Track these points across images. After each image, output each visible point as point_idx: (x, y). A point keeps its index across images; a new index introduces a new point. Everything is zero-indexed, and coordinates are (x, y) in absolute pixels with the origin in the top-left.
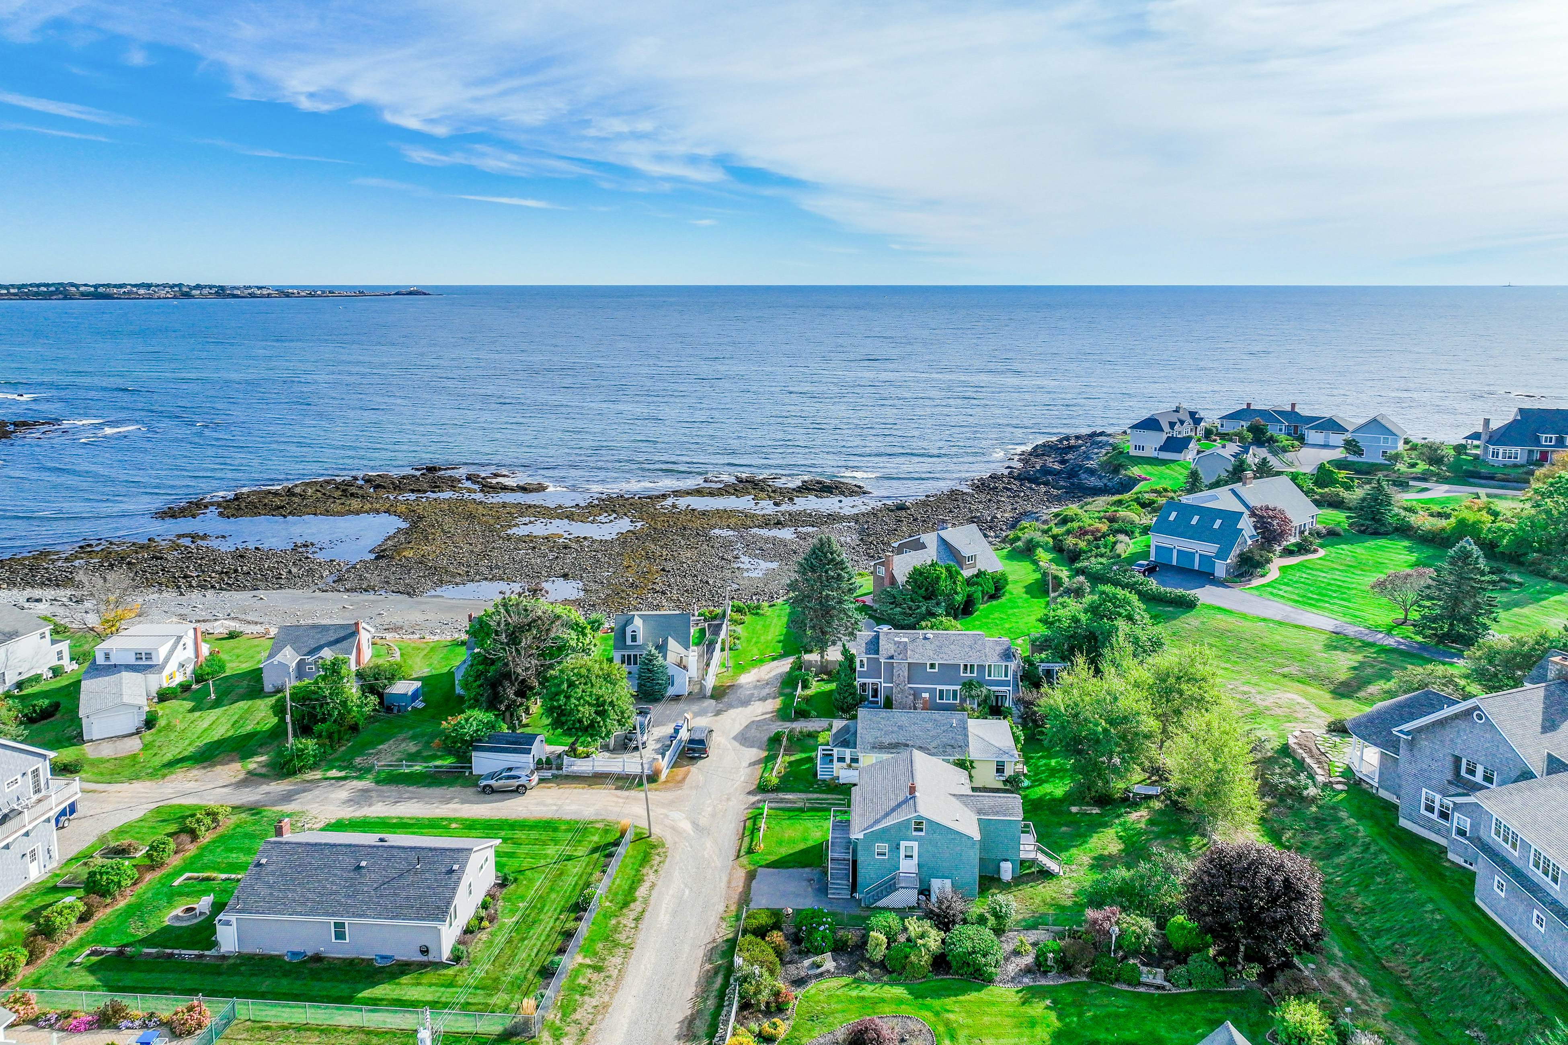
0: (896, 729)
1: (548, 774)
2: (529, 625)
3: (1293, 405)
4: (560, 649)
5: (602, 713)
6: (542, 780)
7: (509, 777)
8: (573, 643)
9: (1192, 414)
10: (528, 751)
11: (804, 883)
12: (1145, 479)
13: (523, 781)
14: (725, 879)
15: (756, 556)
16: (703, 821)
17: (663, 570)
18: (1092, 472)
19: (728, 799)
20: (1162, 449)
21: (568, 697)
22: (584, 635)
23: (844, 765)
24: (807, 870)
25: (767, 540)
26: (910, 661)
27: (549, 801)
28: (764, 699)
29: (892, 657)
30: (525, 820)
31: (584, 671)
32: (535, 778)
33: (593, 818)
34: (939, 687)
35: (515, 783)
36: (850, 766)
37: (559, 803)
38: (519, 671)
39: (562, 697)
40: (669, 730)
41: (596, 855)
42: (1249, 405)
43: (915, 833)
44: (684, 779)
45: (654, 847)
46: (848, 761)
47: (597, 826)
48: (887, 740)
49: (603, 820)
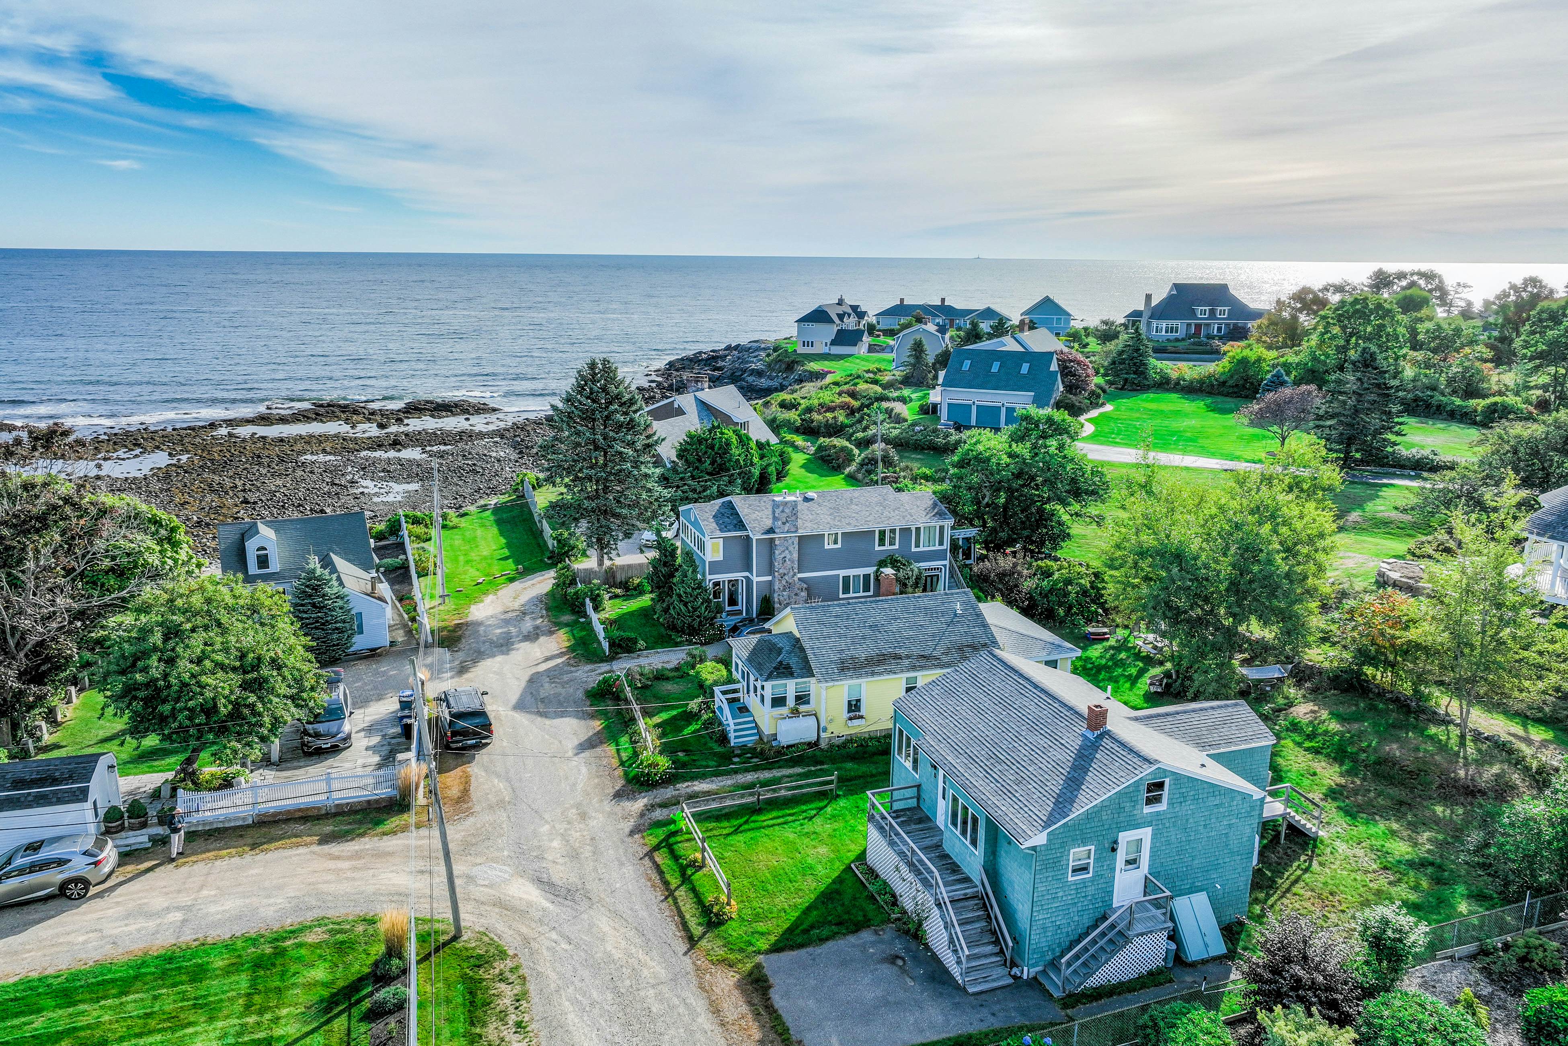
0: (868, 631)
1: (139, 838)
2: (42, 518)
3: (943, 300)
4: (121, 573)
5: (257, 685)
6: (127, 856)
7: (34, 868)
8: (154, 560)
9: (855, 308)
10: (82, 795)
12: (830, 372)
13: (78, 866)
15: (381, 478)
16: (561, 873)
17: (246, 501)
18: (759, 374)
19: (583, 816)
20: (834, 343)
21: (171, 662)
22: (175, 545)
23: (784, 711)
24: (866, 935)
25: (389, 461)
26: (801, 532)
27: (158, 902)
29: (771, 531)
30: (102, 967)
31: (197, 600)
32: (110, 854)
33: (289, 922)
34: (842, 573)
35: (56, 876)
36: (795, 712)
37: (185, 899)
38: (26, 623)
39: (154, 661)
40: (389, 706)
41: (340, 1024)
42: (902, 300)
43: (1147, 810)
44: (465, 792)
45: (481, 962)
46: (791, 702)
47: (311, 938)
48: (862, 653)
49: (320, 922)
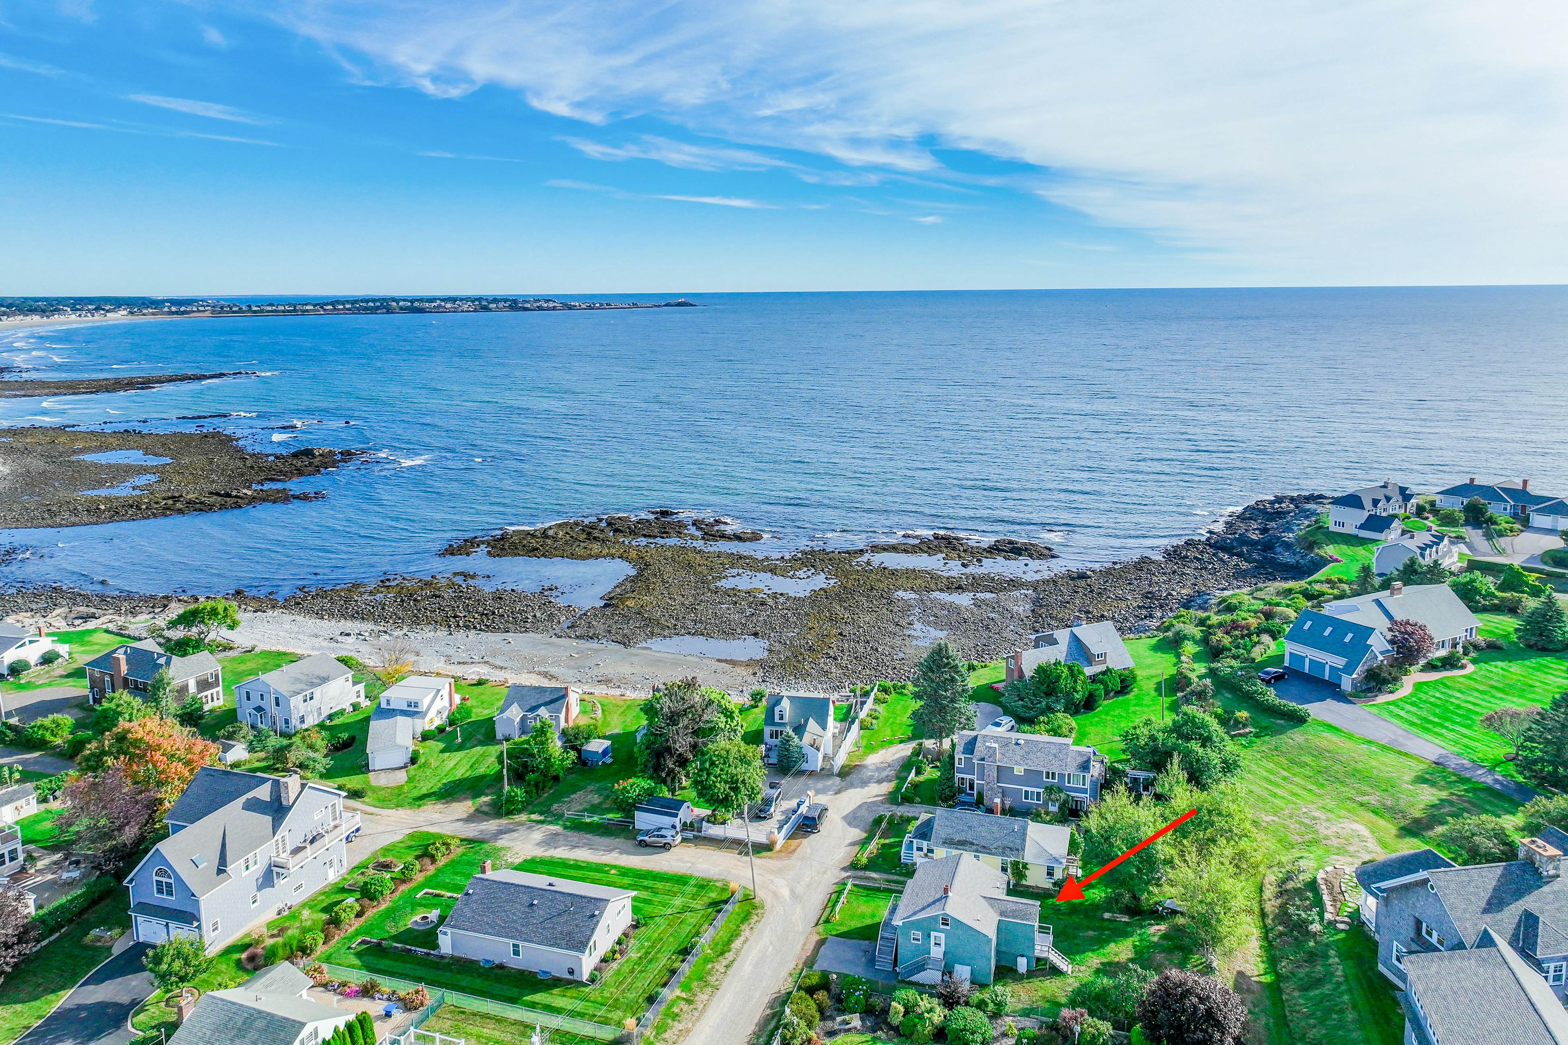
0: (966, 828)
1: (690, 835)
2: (685, 711)
3: (1525, 482)
4: (712, 729)
5: (736, 789)
6: (684, 840)
7: (658, 836)
8: (722, 725)
9: (1403, 490)
10: (676, 815)
11: (860, 954)
12: (1337, 560)
13: (669, 840)
14: (802, 942)
15: (929, 623)
16: (800, 890)
17: (841, 634)
19: (825, 873)
20: (1362, 527)
21: (708, 774)
23: (922, 853)
24: (867, 942)
25: (943, 606)
26: (999, 764)
27: (687, 858)
28: (880, 782)
29: (983, 759)
30: (665, 874)
32: (679, 838)
33: (715, 878)
34: (1025, 788)
35: (664, 841)
36: (926, 855)
37: (693, 860)
38: (677, 746)
39: (705, 774)
40: (793, 804)
41: (710, 910)
42: (1472, 480)
43: (942, 927)
44: (794, 851)
45: (755, 907)
46: (925, 851)
47: (717, 884)
48: (957, 838)
49: (723, 880)
